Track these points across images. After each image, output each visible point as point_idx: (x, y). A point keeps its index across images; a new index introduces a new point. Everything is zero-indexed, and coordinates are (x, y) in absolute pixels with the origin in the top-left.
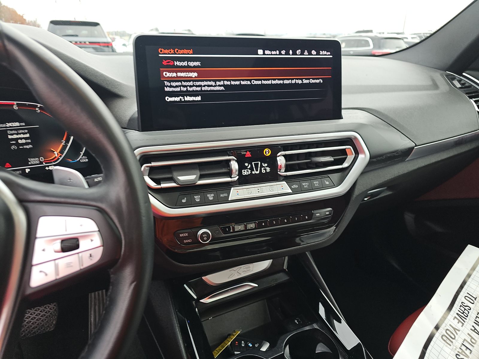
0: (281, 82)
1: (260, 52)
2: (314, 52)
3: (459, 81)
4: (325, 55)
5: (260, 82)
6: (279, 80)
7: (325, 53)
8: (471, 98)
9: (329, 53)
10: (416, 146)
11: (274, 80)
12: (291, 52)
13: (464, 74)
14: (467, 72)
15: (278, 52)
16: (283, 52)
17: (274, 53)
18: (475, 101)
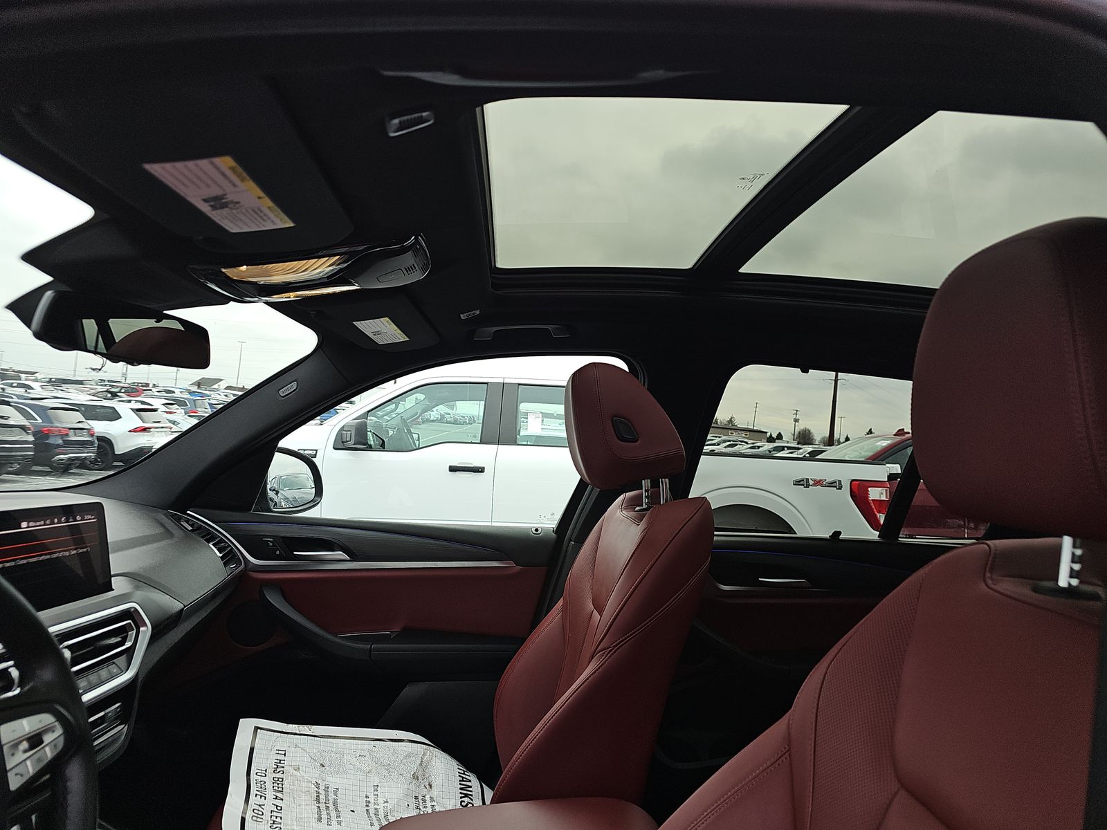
0: (48, 557)
1: (24, 525)
2: (78, 518)
3: (187, 521)
4: (89, 519)
5: (25, 561)
6: (46, 554)
7: (90, 517)
8: (209, 543)
9: (93, 517)
10: (185, 607)
11: (41, 555)
12: (56, 520)
13: (188, 512)
14: (191, 509)
15: (42, 523)
16: (48, 522)
17: (38, 523)
18: (213, 545)
